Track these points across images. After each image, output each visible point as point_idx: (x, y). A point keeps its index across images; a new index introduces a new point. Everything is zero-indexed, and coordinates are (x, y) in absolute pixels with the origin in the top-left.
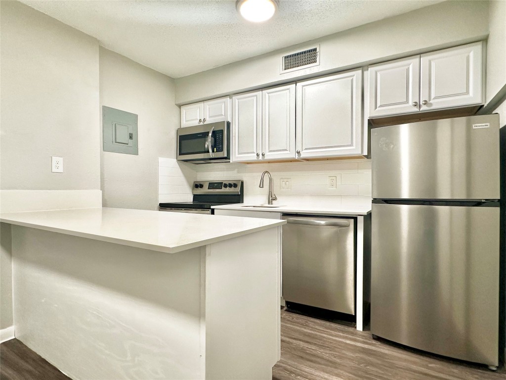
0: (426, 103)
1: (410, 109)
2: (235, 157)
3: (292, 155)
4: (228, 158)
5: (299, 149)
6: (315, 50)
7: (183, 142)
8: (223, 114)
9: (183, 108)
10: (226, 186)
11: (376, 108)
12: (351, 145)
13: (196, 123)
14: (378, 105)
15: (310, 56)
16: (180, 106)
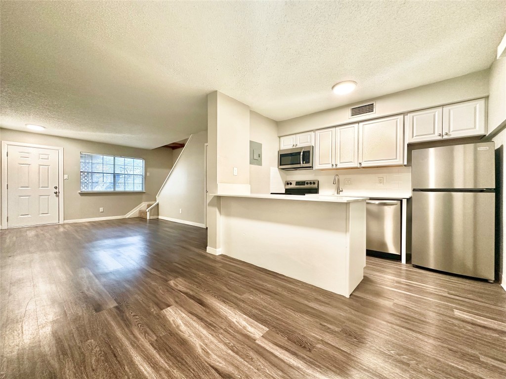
0: (447, 134)
1: (436, 137)
2: (317, 166)
3: (356, 165)
4: (312, 167)
5: (360, 162)
6: (373, 104)
7: (282, 158)
8: (309, 141)
9: (281, 138)
10: (307, 183)
11: (413, 137)
12: (396, 159)
13: (291, 147)
14: (414, 135)
15: (370, 108)
16: (280, 137)
